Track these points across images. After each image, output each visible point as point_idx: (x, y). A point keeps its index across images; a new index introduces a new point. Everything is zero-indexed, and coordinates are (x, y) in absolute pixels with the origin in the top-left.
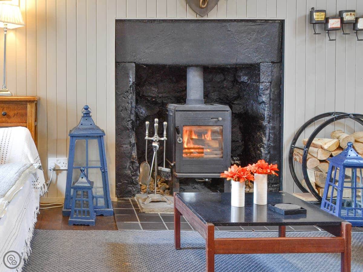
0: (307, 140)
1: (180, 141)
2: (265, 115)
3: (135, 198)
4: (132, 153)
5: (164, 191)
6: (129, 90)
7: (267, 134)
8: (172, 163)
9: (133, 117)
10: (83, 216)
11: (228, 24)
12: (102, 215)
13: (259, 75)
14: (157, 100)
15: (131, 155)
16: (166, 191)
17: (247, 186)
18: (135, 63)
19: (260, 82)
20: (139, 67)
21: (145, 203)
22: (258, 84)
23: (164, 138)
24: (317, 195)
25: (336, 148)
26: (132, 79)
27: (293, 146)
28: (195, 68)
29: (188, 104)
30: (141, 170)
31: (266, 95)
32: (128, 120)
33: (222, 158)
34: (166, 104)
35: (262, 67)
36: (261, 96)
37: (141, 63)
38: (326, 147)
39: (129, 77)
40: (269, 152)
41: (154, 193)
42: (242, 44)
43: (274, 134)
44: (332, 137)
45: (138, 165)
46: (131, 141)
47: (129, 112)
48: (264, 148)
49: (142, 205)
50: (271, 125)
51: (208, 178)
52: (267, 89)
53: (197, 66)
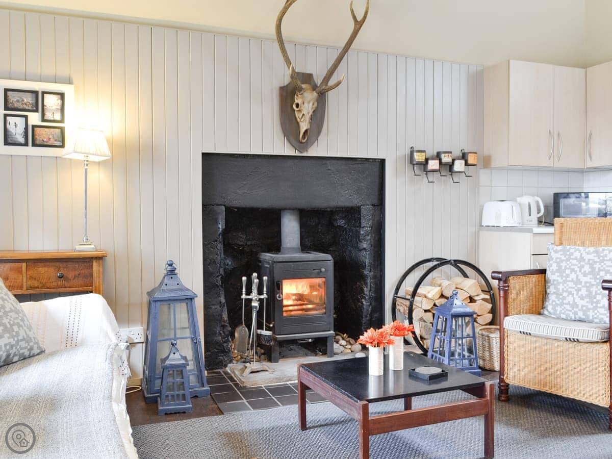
0: (411, 289)
1: (279, 297)
2: (367, 263)
3: (228, 370)
4: (222, 315)
5: (260, 357)
6: (218, 238)
7: (369, 284)
8: (270, 324)
9: (222, 272)
10: (177, 402)
11: (328, 162)
12: (196, 397)
13: (360, 219)
14: (246, 249)
15: (222, 317)
16: (262, 356)
17: (348, 343)
18: (224, 205)
19: (361, 227)
20: (229, 210)
21: (244, 374)
22: (358, 229)
23: (264, 296)
24: (421, 347)
25: (439, 296)
26: (221, 226)
27: (396, 295)
28: (291, 211)
29: (283, 254)
30: (236, 335)
31: (367, 241)
32: (217, 275)
33: (325, 314)
34: (257, 253)
35: (362, 210)
36: (361, 242)
37: (232, 206)
38: (430, 296)
39: (217, 223)
40: (371, 304)
41: (253, 361)
42: (342, 185)
43: (376, 284)
44: (432, 284)
45: (230, 329)
46: (222, 301)
47: (219, 265)
48: (365, 299)
49: (240, 377)
50: (372, 273)
51: (311, 339)
52: (368, 235)
53: (293, 209)
